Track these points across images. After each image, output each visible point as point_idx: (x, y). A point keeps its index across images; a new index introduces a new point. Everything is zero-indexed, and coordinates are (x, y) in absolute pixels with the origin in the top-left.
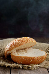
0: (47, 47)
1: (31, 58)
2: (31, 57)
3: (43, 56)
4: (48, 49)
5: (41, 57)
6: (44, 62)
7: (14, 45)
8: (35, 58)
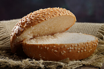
0: (98, 30)
1: (64, 47)
2: (64, 45)
3: (89, 42)
4: (100, 32)
5: (85, 45)
6: (94, 57)
7: (26, 22)
8: (72, 46)
